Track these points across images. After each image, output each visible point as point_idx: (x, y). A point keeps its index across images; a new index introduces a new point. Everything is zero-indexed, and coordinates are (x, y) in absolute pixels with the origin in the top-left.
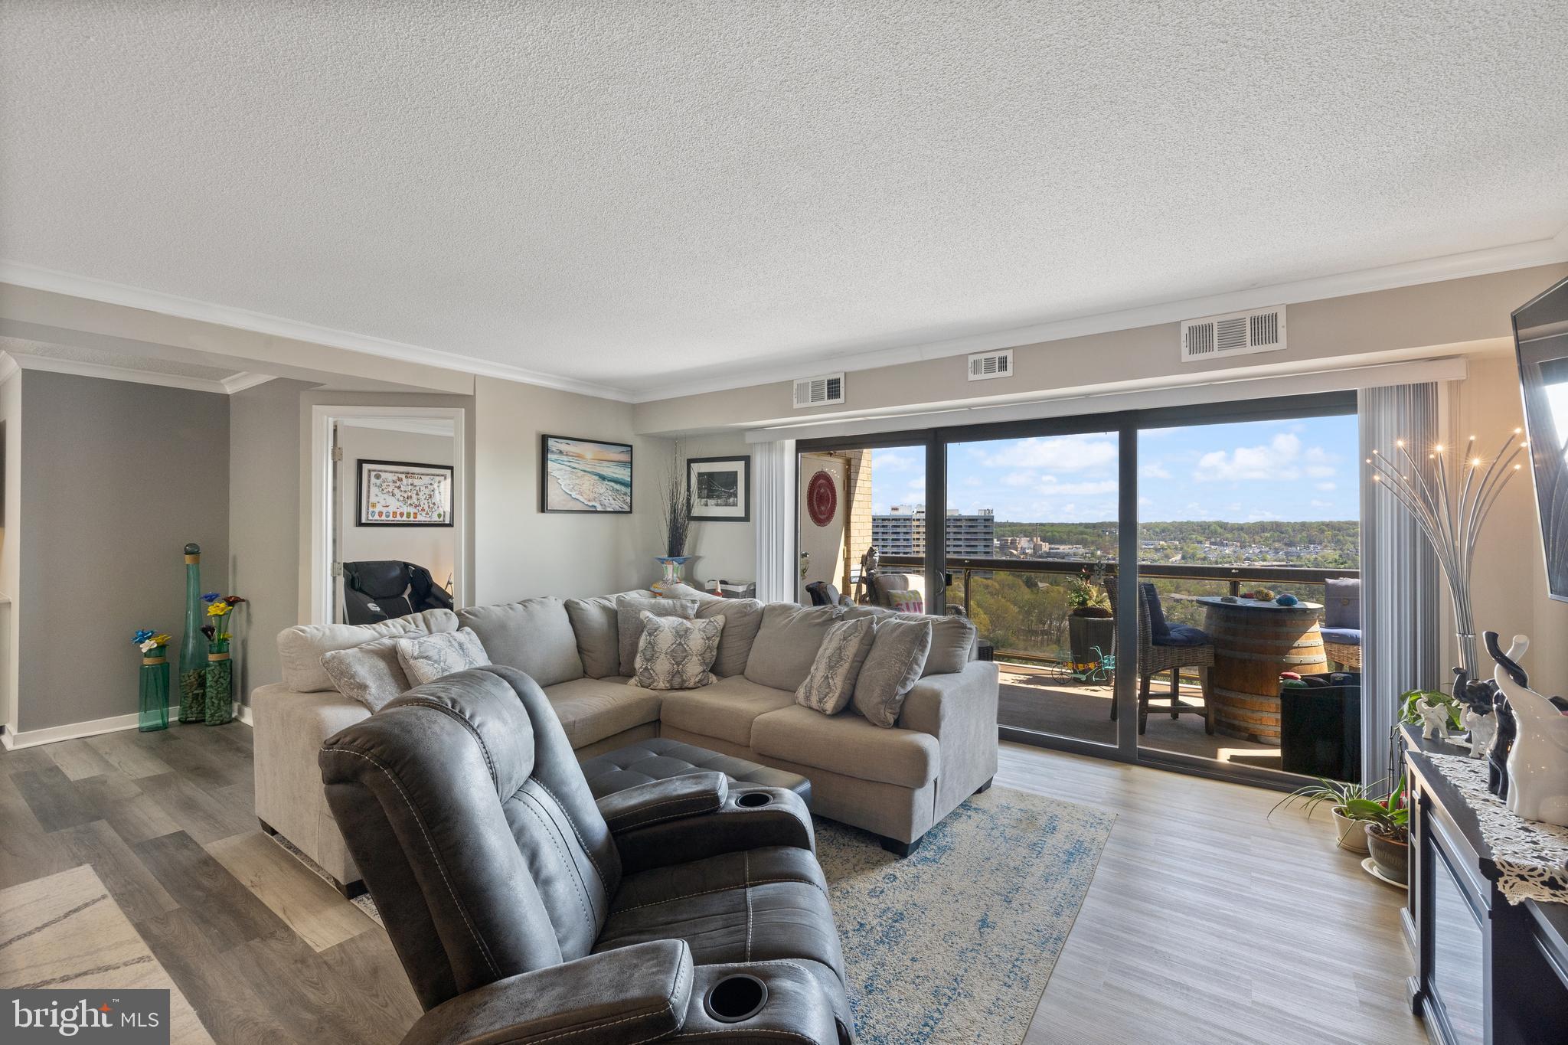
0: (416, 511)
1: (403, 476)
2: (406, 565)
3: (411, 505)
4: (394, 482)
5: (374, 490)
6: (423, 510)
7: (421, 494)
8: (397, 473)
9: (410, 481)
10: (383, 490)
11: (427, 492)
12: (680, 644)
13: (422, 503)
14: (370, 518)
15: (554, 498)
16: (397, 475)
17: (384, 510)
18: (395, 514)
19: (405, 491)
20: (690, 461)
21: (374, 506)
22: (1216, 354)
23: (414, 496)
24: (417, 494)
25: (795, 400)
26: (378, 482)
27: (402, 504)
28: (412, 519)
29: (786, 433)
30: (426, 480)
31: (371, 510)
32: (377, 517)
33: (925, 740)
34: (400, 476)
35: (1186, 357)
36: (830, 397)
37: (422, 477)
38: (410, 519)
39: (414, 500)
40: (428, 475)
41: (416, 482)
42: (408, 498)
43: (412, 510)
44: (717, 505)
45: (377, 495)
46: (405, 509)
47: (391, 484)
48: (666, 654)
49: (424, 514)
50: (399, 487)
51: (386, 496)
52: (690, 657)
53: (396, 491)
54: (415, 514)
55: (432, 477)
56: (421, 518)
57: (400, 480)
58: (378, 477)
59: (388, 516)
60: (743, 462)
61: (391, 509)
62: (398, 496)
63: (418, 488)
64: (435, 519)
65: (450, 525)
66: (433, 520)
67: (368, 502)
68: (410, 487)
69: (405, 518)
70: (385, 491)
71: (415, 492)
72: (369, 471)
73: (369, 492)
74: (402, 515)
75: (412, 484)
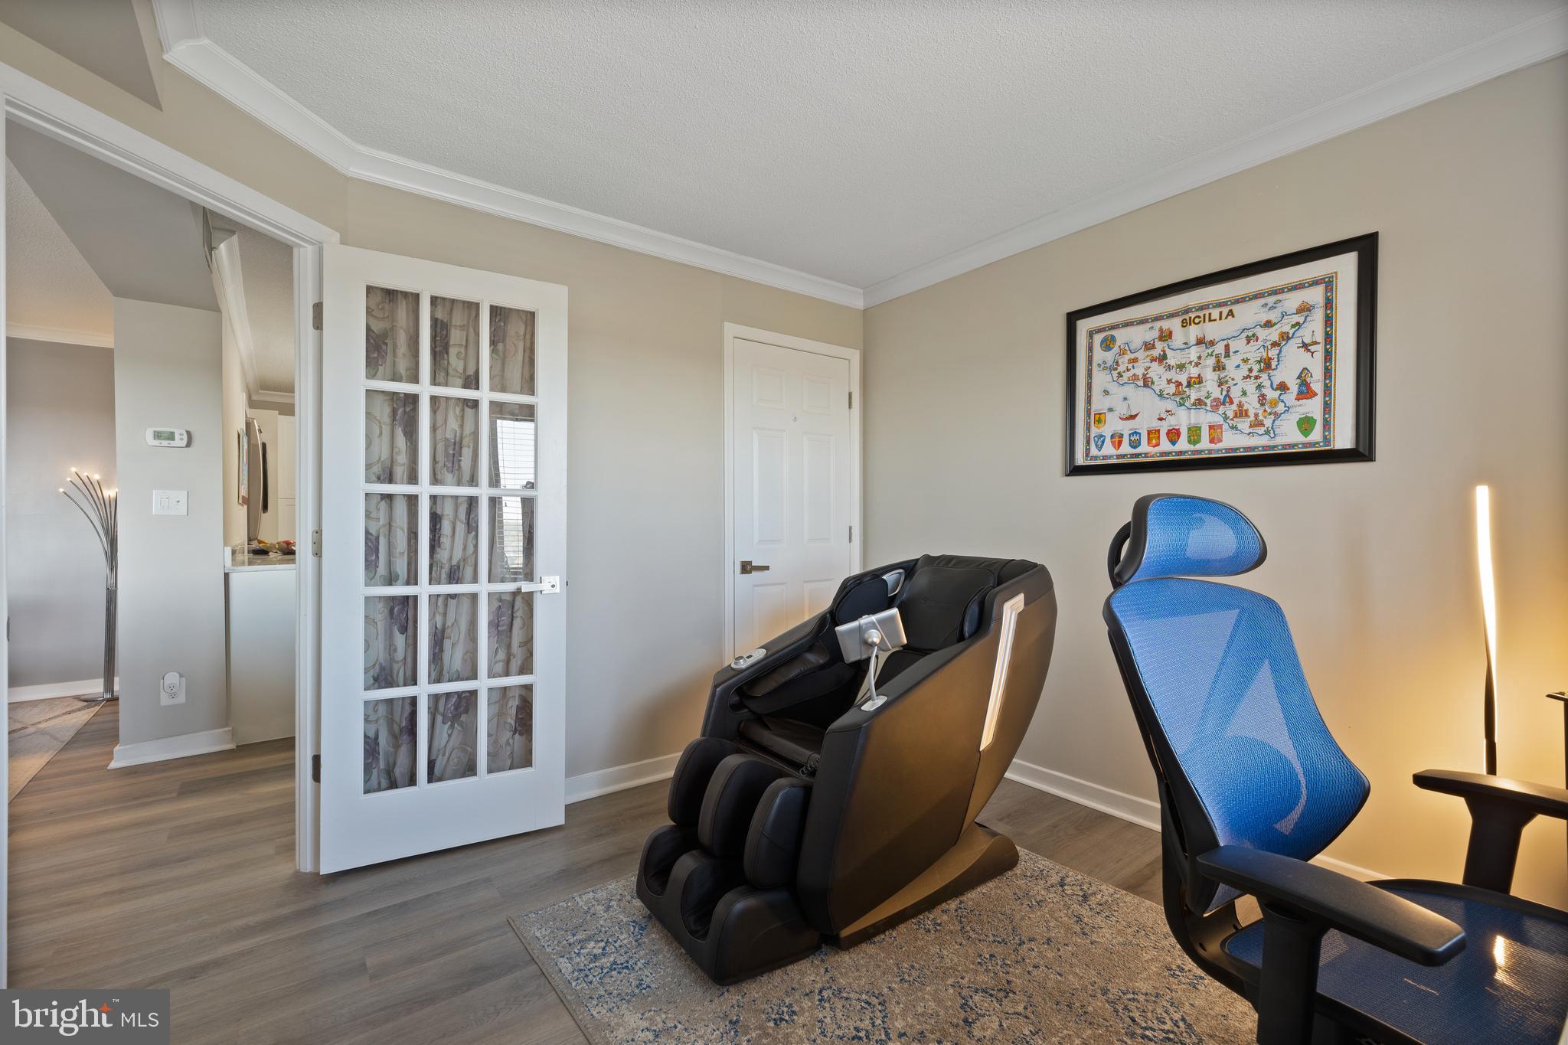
0: (1216, 418)
1: (1175, 324)
3: (1199, 403)
4: (1149, 346)
5: (1100, 379)
6: (1242, 413)
7: (1230, 364)
8: (1156, 318)
9: (1194, 332)
10: (1120, 375)
11: (1254, 352)
13: (1235, 393)
14: (1094, 451)
16: (1158, 325)
17: (1125, 428)
18: (1153, 434)
19: (1181, 367)
21: (1100, 419)
23: (1210, 377)
24: (1219, 367)
26: (1109, 356)
27: (1170, 405)
28: (1208, 444)
30: (1249, 314)
31: (1094, 431)
32: (1109, 449)
34: (1165, 324)
37: (1236, 308)
38: (1198, 447)
39: (1211, 386)
40: (1256, 296)
41: (1211, 330)
42: (1189, 385)
43: (1205, 418)
45: (1106, 392)
46: (1183, 419)
47: (1141, 355)
49: (1244, 424)
50: (1162, 358)
51: (1129, 390)
53: (1156, 370)
55: (1271, 300)
56: (1238, 440)
57: (1166, 336)
58: (1108, 343)
59: (1135, 444)
61: (1143, 425)
62: (1160, 384)
63: (1220, 349)
66: (1280, 440)
67: (1088, 412)
68: (1193, 353)
69: (1185, 444)
70: (1126, 375)
71: (1211, 361)
72: (1091, 334)
73: (1089, 387)
74: (1174, 435)
75: (1200, 342)
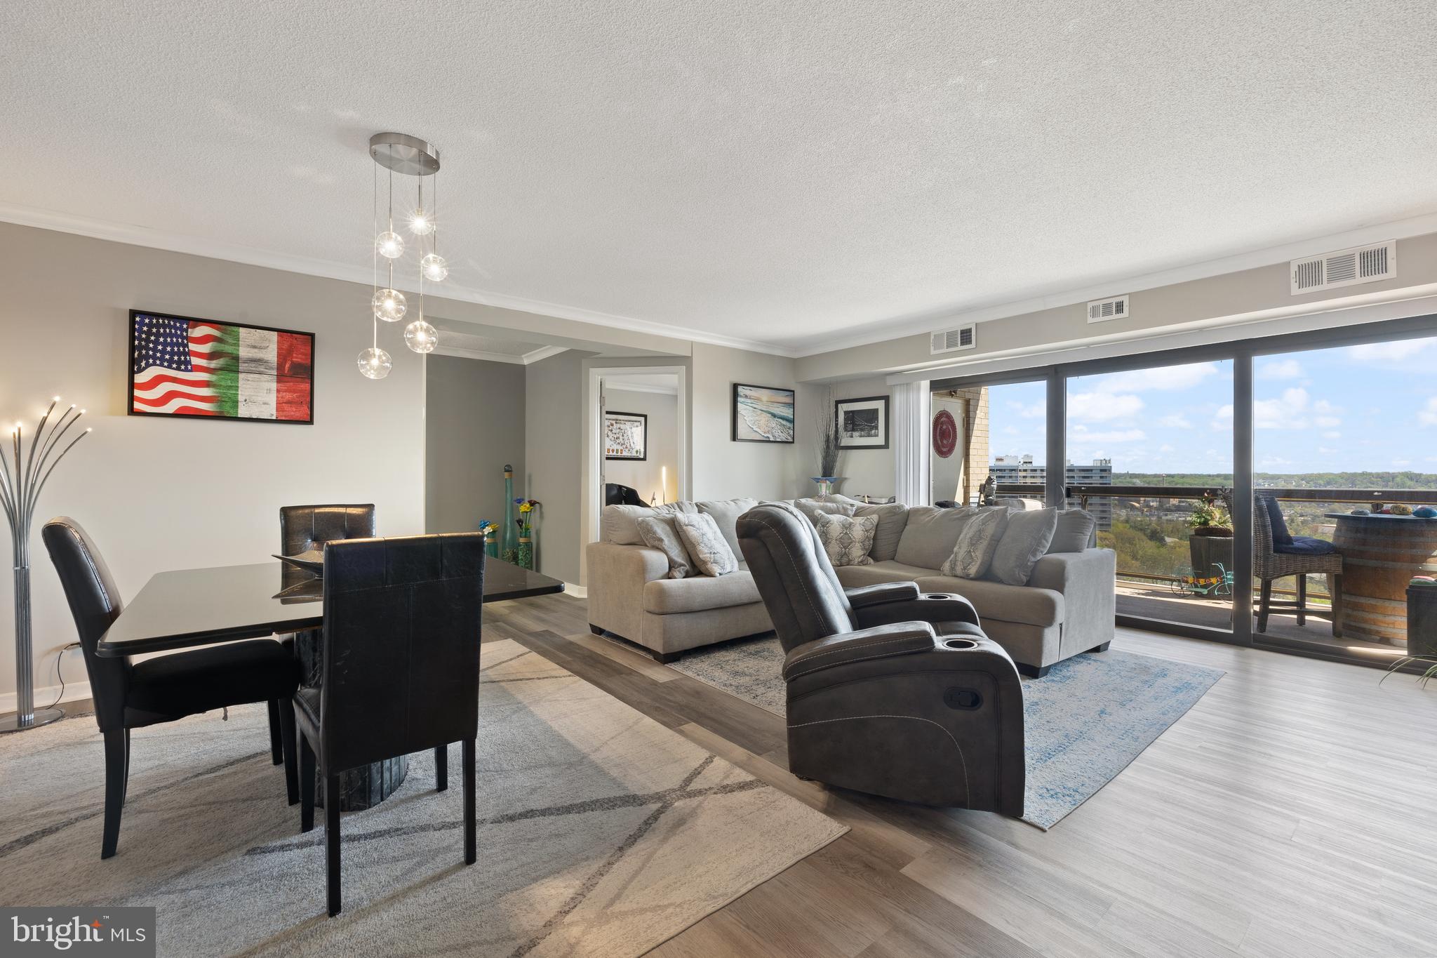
0: (621, 448)
1: (614, 422)
2: (620, 487)
3: (619, 443)
6: (627, 447)
7: (625, 435)
8: (610, 419)
9: (618, 426)
11: (629, 433)
12: (846, 533)
13: (626, 443)
15: (742, 432)
16: (610, 421)
19: (615, 434)
20: (838, 402)
22: (1326, 286)
23: (621, 437)
24: (623, 436)
25: (932, 348)
27: (613, 443)
28: (619, 454)
29: (921, 375)
30: (628, 425)
33: (1054, 594)
34: (612, 422)
35: (1295, 290)
36: (962, 344)
37: (626, 422)
40: (629, 421)
41: (622, 426)
42: (617, 439)
43: (620, 448)
44: (861, 436)
46: (615, 447)
48: (836, 540)
49: (627, 450)
50: (612, 430)
52: (854, 543)
53: (610, 433)
54: (621, 450)
55: (632, 423)
56: (625, 454)
57: (612, 425)
60: (883, 401)
62: (611, 437)
63: (623, 431)
64: (634, 454)
65: (644, 459)
68: (618, 430)
69: (615, 453)
71: (621, 434)
74: (613, 451)
75: (619, 428)
